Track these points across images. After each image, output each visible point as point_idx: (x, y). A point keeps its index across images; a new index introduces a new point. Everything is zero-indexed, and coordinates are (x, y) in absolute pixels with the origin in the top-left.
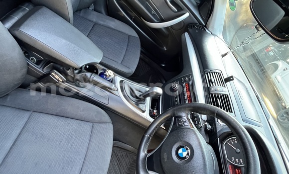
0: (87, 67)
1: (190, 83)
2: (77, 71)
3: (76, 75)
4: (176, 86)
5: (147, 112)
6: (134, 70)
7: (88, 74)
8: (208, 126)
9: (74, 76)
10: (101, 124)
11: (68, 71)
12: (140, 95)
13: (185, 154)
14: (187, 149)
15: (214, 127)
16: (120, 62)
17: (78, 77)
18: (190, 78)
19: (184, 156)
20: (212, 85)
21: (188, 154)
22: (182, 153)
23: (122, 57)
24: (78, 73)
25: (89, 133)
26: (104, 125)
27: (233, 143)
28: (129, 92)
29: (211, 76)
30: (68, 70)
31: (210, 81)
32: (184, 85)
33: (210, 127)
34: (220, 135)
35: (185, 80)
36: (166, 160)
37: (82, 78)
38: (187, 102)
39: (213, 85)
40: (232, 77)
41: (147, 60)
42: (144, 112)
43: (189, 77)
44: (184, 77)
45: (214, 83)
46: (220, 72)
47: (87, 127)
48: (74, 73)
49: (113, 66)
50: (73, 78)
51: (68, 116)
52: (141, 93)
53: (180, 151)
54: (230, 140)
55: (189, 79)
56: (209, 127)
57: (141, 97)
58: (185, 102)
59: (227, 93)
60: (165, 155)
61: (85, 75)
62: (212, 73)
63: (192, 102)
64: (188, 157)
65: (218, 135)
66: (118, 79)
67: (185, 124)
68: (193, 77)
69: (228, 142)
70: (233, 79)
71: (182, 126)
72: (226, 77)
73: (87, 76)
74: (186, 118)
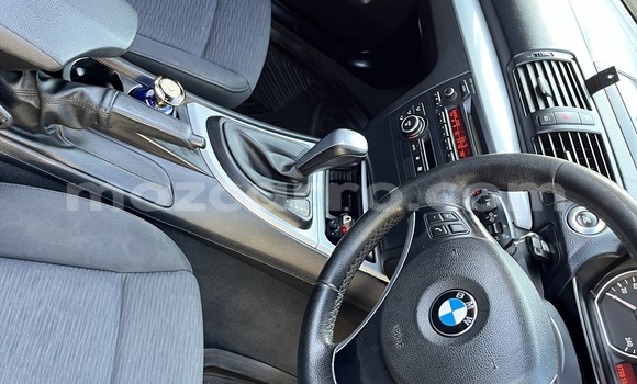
0: (80, 72)
1: (467, 106)
2: (48, 85)
3: (46, 96)
4: (413, 121)
5: (318, 226)
6: (253, 80)
7: (93, 93)
8: (536, 241)
9: (41, 101)
10: (153, 278)
11: (17, 88)
12: (288, 167)
13: (460, 316)
14: (466, 299)
15: (559, 245)
16: (199, 52)
17: (54, 104)
18: (465, 88)
19: (458, 321)
20: (542, 106)
21: (470, 313)
22: (450, 316)
23: (205, 31)
24: (56, 90)
25: (113, 308)
26: (163, 281)
27: (624, 291)
28: (246, 158)
29: (537, 75)
30: (16, 81)
31: (537, 93)
32: (446, 116)
33: (545, 247)
34: (580, 269)
35: (446, 100)
36: (398, 345)
37: (70, 109)
38: (455, 156)
39: (547, 105)
40: (612, 70)
41: (298, 47)
42: (306, 225)
43: (461, 84)
44: (443, 89)
45: (549, 99)
46: (568, 58)
47: (103, 290)
48: (39, 93)
49: (176, 64)
50: (37, 113)
51: (30, 253)
52: (288, 161)
53: (445, 309)
54: (614, 285)
55: (462, 94)
56: (541, 247)
57: (293, 173)
58: (448, 159)
59: (597, 128)
60: (396, 332)
61: (82, 95)
62: (541, 63)
63: (472, 155)
64: (471, 323)
65: (573, 267)
66: (201, 112)
67: (455, 228)
68: (473, 86)
69: (608, 290)
70: (616, 79)
71: (443, 235)
72: (590, 73)
73: (89, 100)
74: (455, 210)
